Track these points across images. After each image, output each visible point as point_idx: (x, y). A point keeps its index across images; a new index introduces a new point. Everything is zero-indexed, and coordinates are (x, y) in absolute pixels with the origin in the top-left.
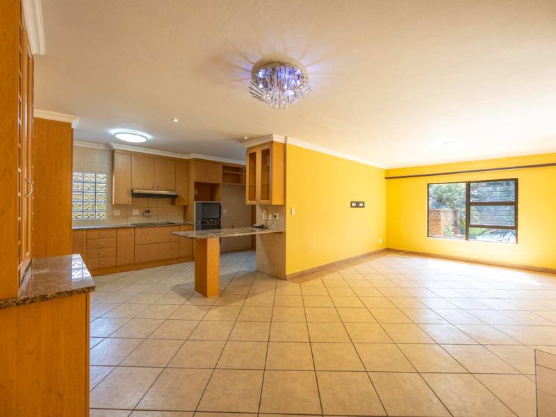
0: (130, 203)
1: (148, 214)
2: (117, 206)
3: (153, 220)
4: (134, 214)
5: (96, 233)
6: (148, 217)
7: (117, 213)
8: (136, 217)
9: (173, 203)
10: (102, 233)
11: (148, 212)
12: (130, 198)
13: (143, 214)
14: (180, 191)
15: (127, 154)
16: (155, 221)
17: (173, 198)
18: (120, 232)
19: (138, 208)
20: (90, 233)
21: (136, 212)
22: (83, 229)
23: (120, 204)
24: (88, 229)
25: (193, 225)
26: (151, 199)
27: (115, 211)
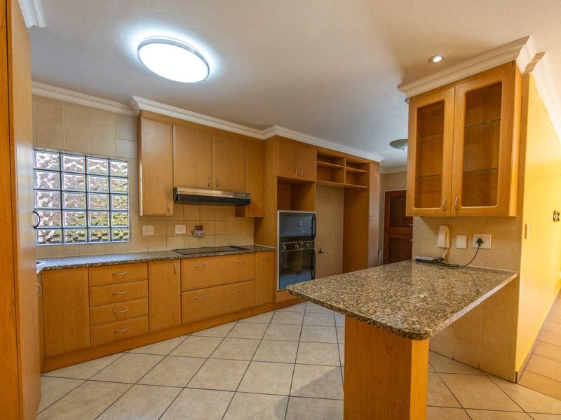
0: (171, 213)
1: (199, 233)
2: (147, 219)
3: (208, 242)
4: (177, 232)
5: (110, 272)
6: (200, 237)
7: (149, 230)
8: (180, 238)
9: (239, 214)
10: (120, 272)
11: (200, 228)
12: (171, 204)
13: (193, 233)
14: (252, 192)
15: (165, 123)
16: (211, 245)
17: (239, 205)
18: (155, 268)
19: (184, 222)
20: (96, 274)
21: (180, 229)
22: (80, 267)
23: (153, 216)
24: (92, 266)
25: (274, 250)
26: (204, 207)
27: (144, 228)
